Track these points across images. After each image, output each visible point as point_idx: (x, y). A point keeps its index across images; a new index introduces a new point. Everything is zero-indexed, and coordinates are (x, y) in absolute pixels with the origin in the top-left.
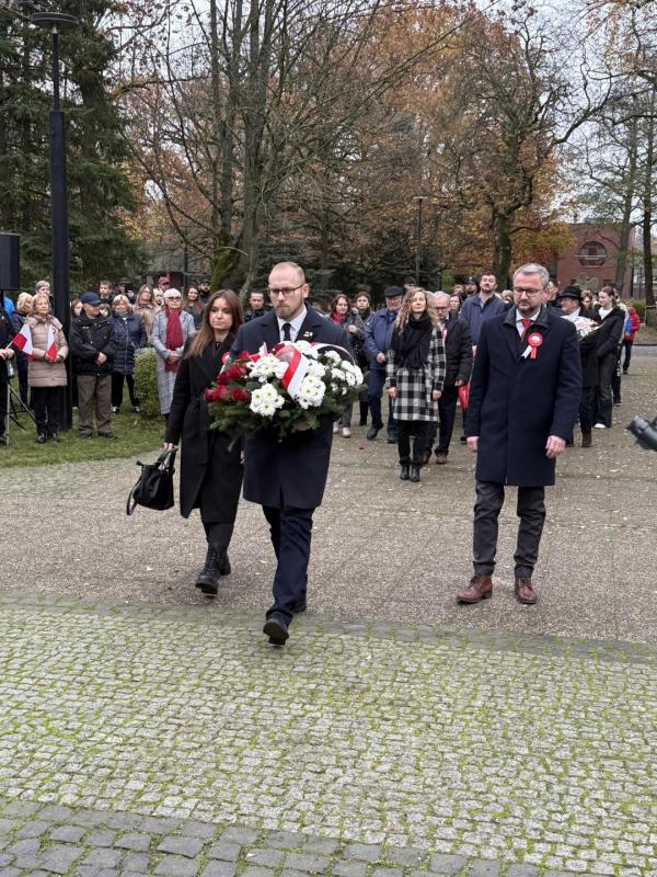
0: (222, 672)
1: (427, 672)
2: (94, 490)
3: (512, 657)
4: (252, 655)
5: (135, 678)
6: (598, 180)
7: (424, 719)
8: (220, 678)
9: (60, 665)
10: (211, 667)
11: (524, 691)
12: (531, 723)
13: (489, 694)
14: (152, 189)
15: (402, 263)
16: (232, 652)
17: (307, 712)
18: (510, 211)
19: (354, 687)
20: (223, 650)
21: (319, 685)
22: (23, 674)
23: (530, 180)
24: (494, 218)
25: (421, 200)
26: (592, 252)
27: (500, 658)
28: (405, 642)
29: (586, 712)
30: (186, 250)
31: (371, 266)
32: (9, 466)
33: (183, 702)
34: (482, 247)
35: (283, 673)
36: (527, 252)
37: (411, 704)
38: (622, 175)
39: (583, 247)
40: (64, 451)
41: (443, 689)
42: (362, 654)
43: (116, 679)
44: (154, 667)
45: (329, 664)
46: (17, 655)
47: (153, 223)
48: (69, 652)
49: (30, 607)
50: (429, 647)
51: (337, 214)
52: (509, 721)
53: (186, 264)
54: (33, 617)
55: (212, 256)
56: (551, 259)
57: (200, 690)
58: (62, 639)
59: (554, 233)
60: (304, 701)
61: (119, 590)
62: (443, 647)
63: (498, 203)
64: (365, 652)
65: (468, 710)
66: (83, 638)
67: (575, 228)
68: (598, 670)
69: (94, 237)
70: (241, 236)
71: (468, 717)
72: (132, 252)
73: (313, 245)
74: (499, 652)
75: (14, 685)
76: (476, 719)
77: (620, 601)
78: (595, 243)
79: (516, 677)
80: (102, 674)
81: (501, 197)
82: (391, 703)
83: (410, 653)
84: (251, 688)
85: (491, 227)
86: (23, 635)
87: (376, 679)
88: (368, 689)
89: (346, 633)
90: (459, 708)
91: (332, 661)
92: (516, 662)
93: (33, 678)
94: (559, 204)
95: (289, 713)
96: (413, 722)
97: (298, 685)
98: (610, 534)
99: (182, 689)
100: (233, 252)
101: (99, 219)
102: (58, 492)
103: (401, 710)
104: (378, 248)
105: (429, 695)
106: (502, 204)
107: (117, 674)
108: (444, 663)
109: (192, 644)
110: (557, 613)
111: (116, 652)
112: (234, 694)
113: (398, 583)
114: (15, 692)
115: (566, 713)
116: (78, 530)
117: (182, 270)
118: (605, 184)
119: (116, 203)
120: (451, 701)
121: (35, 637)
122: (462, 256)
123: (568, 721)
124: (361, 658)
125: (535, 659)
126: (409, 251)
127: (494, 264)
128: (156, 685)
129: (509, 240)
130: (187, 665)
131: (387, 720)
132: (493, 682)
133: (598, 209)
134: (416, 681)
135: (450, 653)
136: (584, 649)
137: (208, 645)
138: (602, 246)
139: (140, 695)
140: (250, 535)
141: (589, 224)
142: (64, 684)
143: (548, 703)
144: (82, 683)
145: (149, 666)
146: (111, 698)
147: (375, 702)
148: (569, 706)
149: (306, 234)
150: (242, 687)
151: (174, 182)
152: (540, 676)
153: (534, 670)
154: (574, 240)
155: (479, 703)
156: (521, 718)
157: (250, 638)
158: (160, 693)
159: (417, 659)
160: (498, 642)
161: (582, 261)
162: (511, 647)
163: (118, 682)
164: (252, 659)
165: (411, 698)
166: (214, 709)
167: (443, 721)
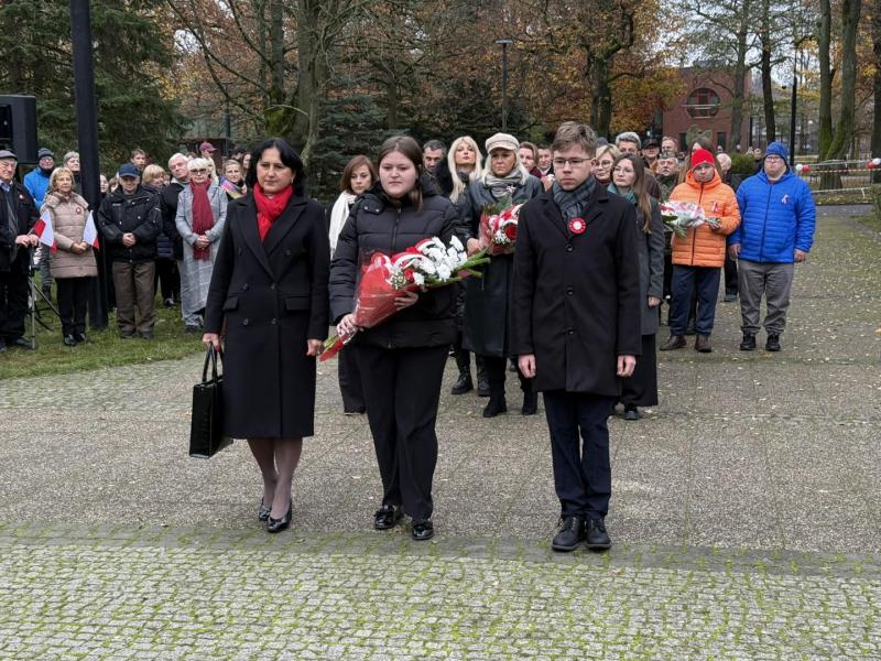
0: (322, 608)
1: (566, 596)
2: (143, 399)
3: (663, 575)
4: (356, 586)
5: (218, 621)
6: (707, 16)
7: (571, 652)
8: (320, 615)
9: (126, 609)
10: (309, 603)
11: (684, 614)
12: (697, 652)
13: (644, 620)
14: (185, 40)
15: (483, 120)
16: (332, 583)
17: (429, 651)
18: (610, 54)
19: (482, 619)
20: (320, 582)
21: (439, 618)
22: (82, 621)
23: (630, 18)
24: (589, 63)
25: (505, 44)
26: (703, 101)
27: (651, 576)
28: (536, 563)
29: (760, 635)
30: (227, 111)
31: (448, 125)
32: (35, 374)
33: (279, 646)
34: (577, 99)
35: (395, 606)
36: (629, 103)
37: (552, 635)
38: (735, 9)
39: (692, 95)
40: (102, 354)
41: (589, 616)
42: (487, 579)
43: (196, 622)
44: (240, 606)
45: (449, 594)
46: (72, 599)
47: (187, 81)
48: (135, 593)
49: (81, 541)
50: (565, 567)
51: (405, 64)
52: (670, 650)
53: (229, 127)
54: (86, 552)
55: (263, 117)
56: (656, 111)
57: (298, 631)
58: (124, 577)
59: (661, 79)
60: (424, 638)
61: (185, 516)
62: (580, 567)
63: (594, 46)
64: (490, 576)
65: (620, 640)
66: (149, 576)
67: (683, 73)
68: (767, 585)
69: (122, 98)
70: (296, 93)
71: (622, 648)
72: (168, 115)
73: (379, 102)
74: (648, 570)
75: (72, 636)
76: (631, 650)
77: (781, 503)
78: (705, 90)
79: (672, 598)
80: (177, 618)
81: (596, 39)
82: (528, 636)
83: (544, 575)
84: (360, 625)
85: (587, 74)
86: (76, 575)
87: (507, 607)
88: (499, 620)
89: (465, 555)
90: (610, 638)
91: (453, 588)
92: (670, 580)
93: (94, 626)
94: (664, 45)
95: (409, 653)
96: (557, 656)
97: (415, 620)
98: (759, 426)
99: (277, 630)
100: (288, 111)
101: (126, 77)
102: (99, 403)
103: (542, 643)
104: (453, 102)
105: (572, 624)
106: (600, 46)
107: (197, 616)
108: (586, 585)
109: (283, 576)
110: (710, 520)
111: (191, 590)
112: (340, 633)
113: (519, 494)
114: (75, 643)
115: (736, 638)
116: (128, 446)
117: (223, 136)
118: (715, 21)
119: (145, 57)
120: (599, 630)
121: (91, 576)
122: (554, 110)
123: (740, 647)
124: (486, 583)
125: (691, 575)
126: (493, 106)
127: (592, 117)
128: (244, 628)
129: (609, 89)
130: (279, 602)
131: (526, 656)
132: (646, 605)
133: (710, 50)
134: (555, 608)
135: (591, 573)
136: (748, 561)
137: (301, 577)
138: (713, 93)
139: (227, 640)
140: (336, 445)
141: (699, 67)
142: (133, 631)
143: (714, 627)
144: (154, 629)
145: (234, 605)
146: (192, 645)
147: (509, 634)
148: (739, 629)
149: (369, 89)
150: (348, 625)
151: (210, 32)
152: (700, 596)
153: (693, 589)
154: (684, 87)
155: (633, 631)
156: (685, 645)
157: (352, 566)
158: (250, 636)
159: (553, 583)
160: (645, 557)
161: (692, 112)
162: (660, 562)
163: (199, 626)
164: (357, 591)
165: (552, 630)
166: (317, 653)
167: (592, 654)
